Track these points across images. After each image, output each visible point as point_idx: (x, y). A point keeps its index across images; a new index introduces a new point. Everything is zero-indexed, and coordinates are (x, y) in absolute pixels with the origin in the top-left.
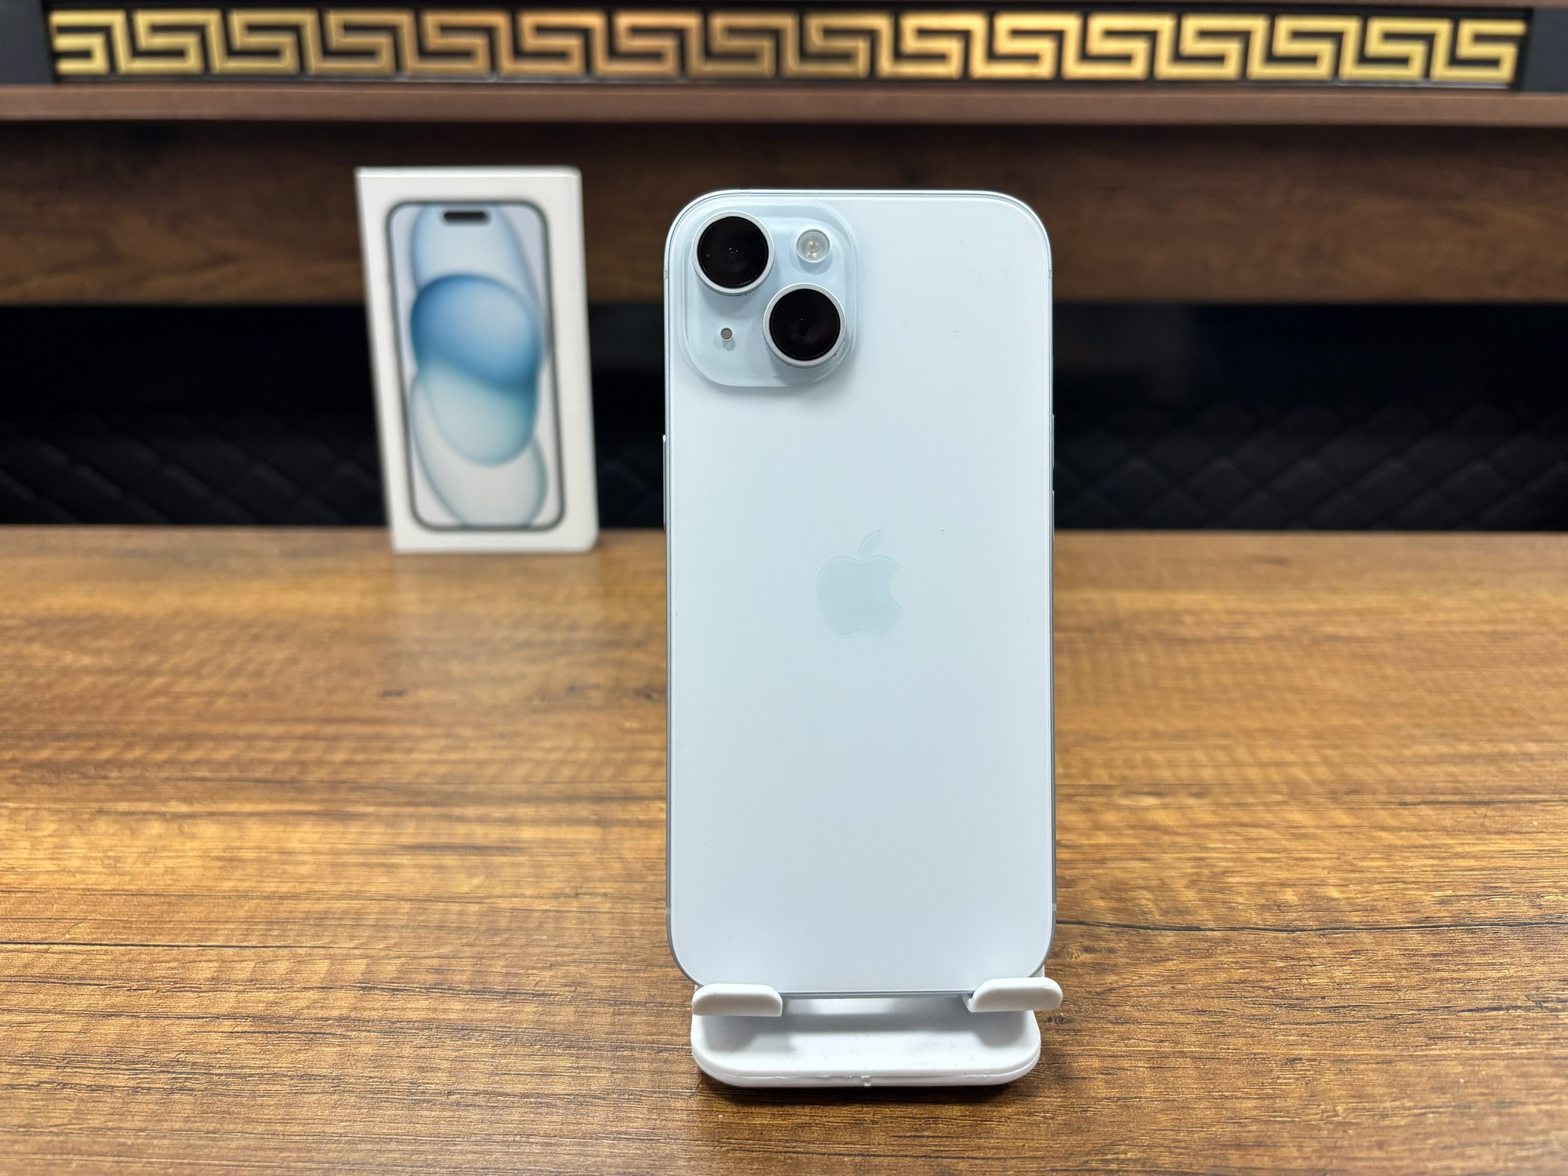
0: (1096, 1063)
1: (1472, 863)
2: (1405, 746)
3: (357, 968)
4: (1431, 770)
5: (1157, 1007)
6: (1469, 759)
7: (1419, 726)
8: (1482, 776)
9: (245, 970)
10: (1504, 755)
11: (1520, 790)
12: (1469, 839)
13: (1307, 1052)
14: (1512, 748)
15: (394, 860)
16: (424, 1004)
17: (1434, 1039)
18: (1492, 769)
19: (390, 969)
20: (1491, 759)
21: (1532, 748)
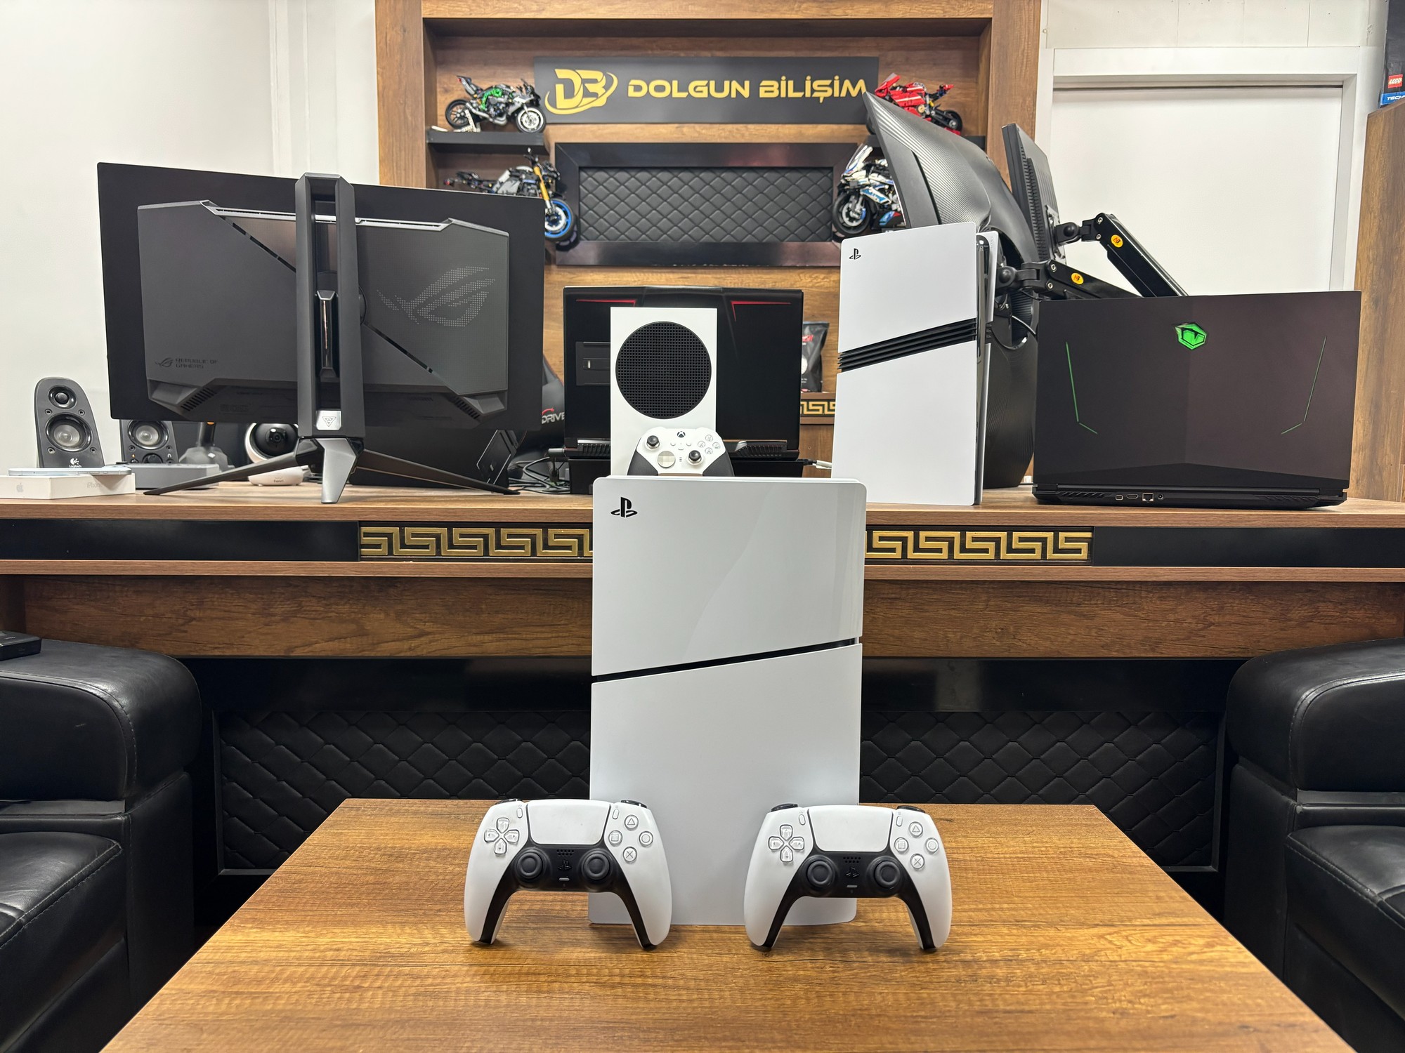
0: (828, 993)
1: (961, 944)
2: (960, 906)
3: (617, 971)
4: (964, 914)
5: (848, 981)
6: (980, 910)
7: (969, 898)
8: (983, 916)
9: (585, 971)
10: (993, 909)
11: (992, 921)
12: (964, 937)
13: (886, 991)
14: (997, 906)
15: (615, 942)
16: (640, 979)
17: (922, 989)
18: (986, 914)
19: (627, 971)
20: (987, 910)
21: (1005, 906)
